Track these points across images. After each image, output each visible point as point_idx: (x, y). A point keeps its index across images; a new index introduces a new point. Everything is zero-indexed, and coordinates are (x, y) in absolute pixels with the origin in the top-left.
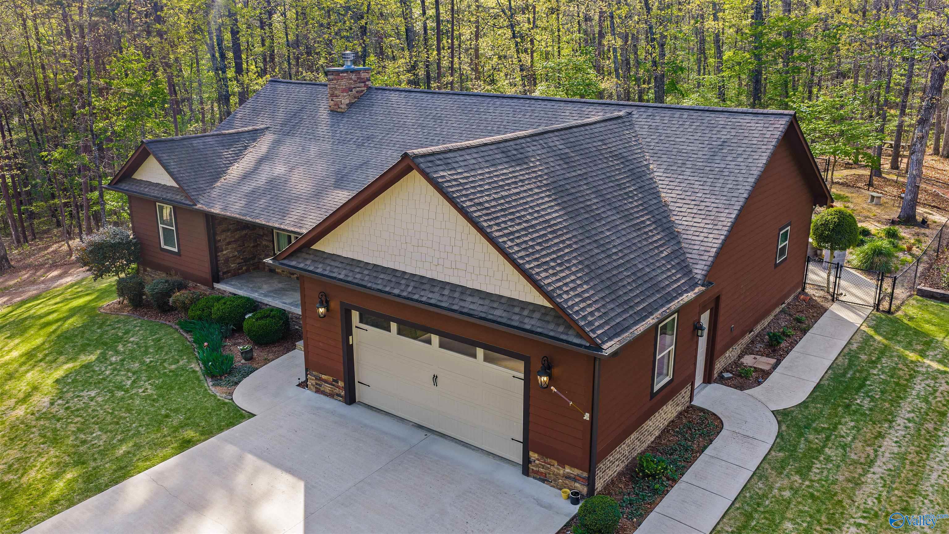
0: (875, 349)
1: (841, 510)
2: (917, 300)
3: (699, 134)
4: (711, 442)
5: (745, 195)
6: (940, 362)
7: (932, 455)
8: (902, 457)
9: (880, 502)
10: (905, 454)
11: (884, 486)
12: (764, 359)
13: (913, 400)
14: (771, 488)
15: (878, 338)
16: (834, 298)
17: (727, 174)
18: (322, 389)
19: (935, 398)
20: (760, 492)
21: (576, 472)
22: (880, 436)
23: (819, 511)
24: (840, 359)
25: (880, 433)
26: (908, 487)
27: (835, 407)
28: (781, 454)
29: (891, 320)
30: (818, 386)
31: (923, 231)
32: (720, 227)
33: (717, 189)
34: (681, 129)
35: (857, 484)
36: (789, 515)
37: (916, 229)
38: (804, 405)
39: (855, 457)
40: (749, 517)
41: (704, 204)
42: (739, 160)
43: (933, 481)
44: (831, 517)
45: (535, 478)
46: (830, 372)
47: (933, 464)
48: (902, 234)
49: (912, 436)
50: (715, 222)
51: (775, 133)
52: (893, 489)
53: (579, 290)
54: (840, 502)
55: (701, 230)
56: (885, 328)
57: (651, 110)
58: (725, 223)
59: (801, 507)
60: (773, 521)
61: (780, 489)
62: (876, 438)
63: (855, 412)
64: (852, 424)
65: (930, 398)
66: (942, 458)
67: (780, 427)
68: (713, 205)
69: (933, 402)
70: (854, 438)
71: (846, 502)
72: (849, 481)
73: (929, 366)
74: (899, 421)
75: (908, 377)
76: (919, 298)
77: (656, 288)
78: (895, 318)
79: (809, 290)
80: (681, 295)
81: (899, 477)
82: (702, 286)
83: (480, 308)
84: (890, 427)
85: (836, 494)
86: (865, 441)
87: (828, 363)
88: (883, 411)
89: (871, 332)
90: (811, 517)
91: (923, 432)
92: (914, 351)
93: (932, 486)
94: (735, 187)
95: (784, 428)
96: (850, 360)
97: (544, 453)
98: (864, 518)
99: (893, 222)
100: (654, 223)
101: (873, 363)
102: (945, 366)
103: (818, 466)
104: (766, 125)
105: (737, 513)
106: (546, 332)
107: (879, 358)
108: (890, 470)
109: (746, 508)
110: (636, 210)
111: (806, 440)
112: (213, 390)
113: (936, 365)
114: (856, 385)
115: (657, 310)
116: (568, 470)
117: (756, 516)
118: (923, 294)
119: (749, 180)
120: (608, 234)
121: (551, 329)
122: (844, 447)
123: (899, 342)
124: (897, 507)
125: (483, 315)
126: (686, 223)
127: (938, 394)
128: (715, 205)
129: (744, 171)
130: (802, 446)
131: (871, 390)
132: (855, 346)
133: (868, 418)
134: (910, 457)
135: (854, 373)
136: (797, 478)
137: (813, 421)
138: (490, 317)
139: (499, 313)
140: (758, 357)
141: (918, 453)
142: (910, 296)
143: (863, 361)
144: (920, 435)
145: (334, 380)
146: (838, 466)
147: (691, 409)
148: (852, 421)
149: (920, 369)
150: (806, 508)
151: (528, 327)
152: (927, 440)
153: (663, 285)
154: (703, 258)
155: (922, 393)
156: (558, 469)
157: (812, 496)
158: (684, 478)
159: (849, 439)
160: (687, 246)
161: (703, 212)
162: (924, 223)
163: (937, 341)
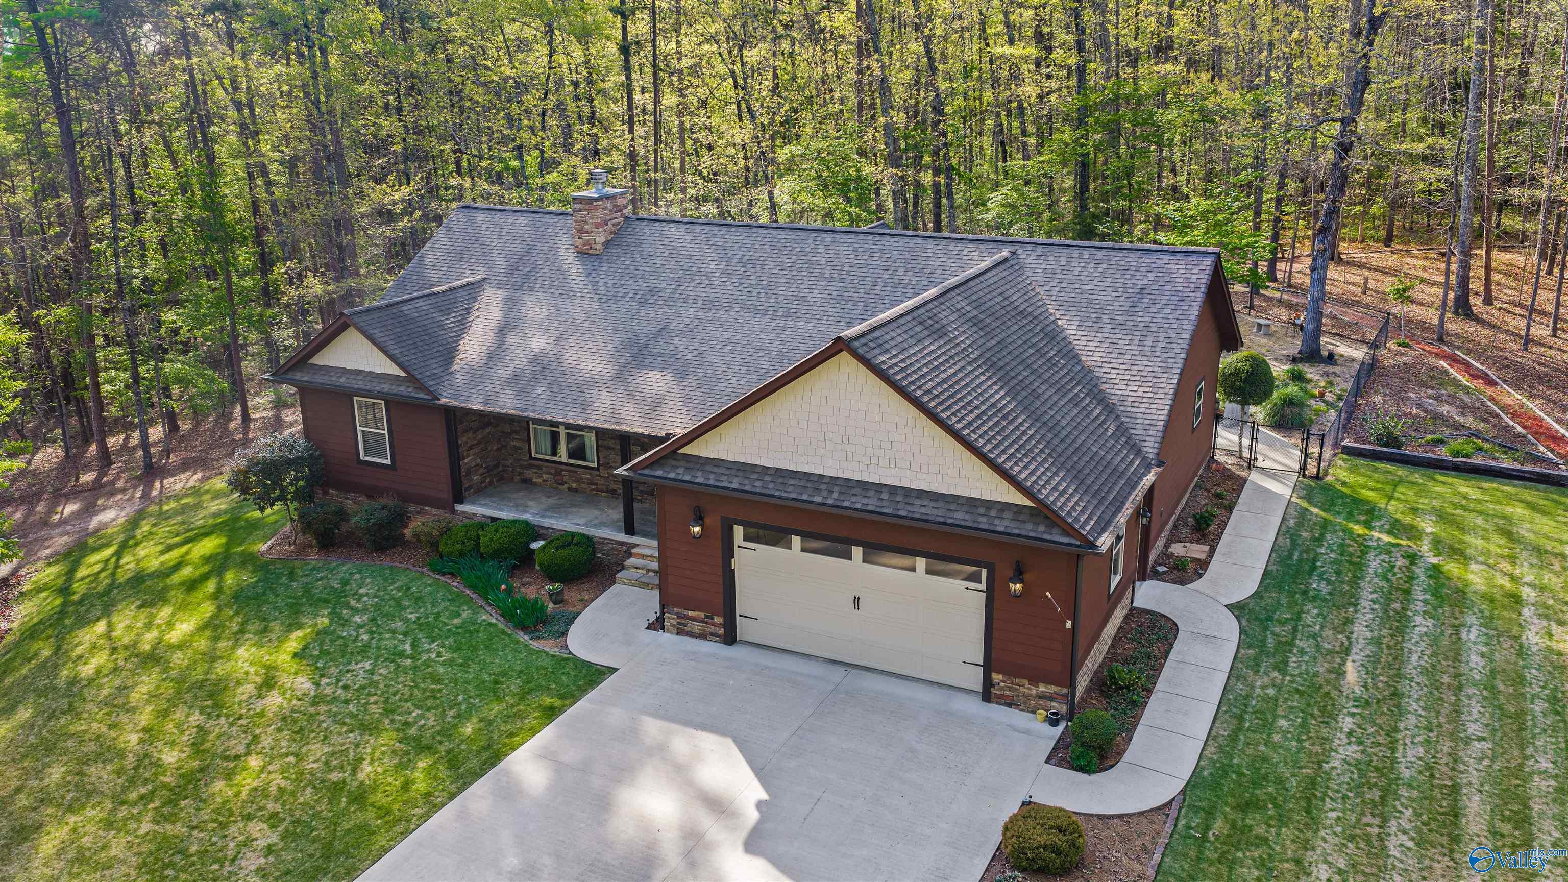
0: (1315, 524)
1: (1330, 702)
2: (1344, 460)
3: (1109, 280)
4: (1171, 646)
5: (1183, 355)
6: (1389, 533)
7: (1407, 637)
8: (1377, 641)
9: (1367, 689)
10: (1379, 638)
11: (1367, 673)
12: (1195, 547)
13: (1372, 578)
14: (1253, 688)
15: (1315, 511)
16: (1251, 464)
17: (1155, 329)
18: (687, 629)
19: (1394, 574)
20: (1244, 693)
21: (1053, 689)
22: (1348, 621)
23: (1309, 705)
24: (1280, 539)
25: (1347, 618)
26: (1392, 672)
27: (1292, 594)
28: (1251, 651)
29: (1322, 488)
30: (1266, 574)
31: (1331, 369)
32: (1162, 396)
33: (1146, 349)
34: (1085, 273)
35: (1339, 674)
36: (1280, 711)
37: (1323, 368)
38: (1257, 595)
39: (1330, 647)
40: (1240, 719)
41: (1135, 368)
42: (1166, 311)
43: (1415, 664)
44: (1323, 710)
45: (998, 703)
46: (1274, 555)
47: (1410, 646)
48: (1309, 376)
49: (1381, 618)
50: (1155, 390)
51: (1201, 276)
52: (1377, 676)
53: (1054, 483)
54: (1328, 693)
55: (1139, 400)
56: (1319, 498)
57: (1040, 248)
58: (1167, 391)
59: (1290, 703)
60: (1266, 720)
61: (1263, 687)
62: (1345, 624)
63: (1315, 598)
64: (1316, 611)
65: (1390, 576)
66: (1418, 639)
67: (1240, 623)
68: (1147, 369)
69: (1394, 579)
70: (1322, 627)
71: (1334, 693)
72: (1330, 671)
73: (1379, 539)
74: (1364, 603)
75: (1359, 554)
76: (1345, 456)
77: (1116, 473)
78: (1326, 483)
79: (1220, 457)
80: (1141, 479)
81: (1380, 662)
82: (1158, 466)
83: (935, 512)
84: (1356, 611)
85: (1321, 687)
86: (1335, 629)
87: (1269, 546)
88: (1343, 594)
89: (1305, 505)
90: (1303, 712)
91: (1391, 613)
92: (1357, 522)
93: (1415, 668)
94: (1169, 346)
95: (1244, 623)
96: (1292, 540)
97: (1012, 672)
98: (1356, 707)
99: (1294, 360)
100: (1087, 394)
101: (1319, 540)
102: (1396, 537)
103: (1294, 659)
104: (1189, 267)
105: (1227, 716)
106: (1023, 533)
107: (1322, 535)
108: (1368, 656)
109: (1234, 710)
110: (1065, 380)
111: (1273, 633)
112: (535, 645)
113: (1386, 538)
114: (1307, 568)
115: (1126, 498)
116: (1042, 688)
117: (1247, 717)
118: (1348, 451)
119: (1183, 336)
120: (1052, 413)
121: (1027, 529)
122: (1314, 636)
123: (1339, 513)
124: (1386, 693)
125: (942, 520)
126: (1120, 392)
127: (1396, 570)
128: (1150, 369)
129: (1175, 326)
130: (1270, 640)
131: (1325, 572)
132: (1292, 522)
133: (1330, 604)
134: (1385, 640)
135: (1301, 555)
136: (1275, 674)
137: (1274, 613)
138: (950, 521)
139: (960, 516)
140: (1188, 545)
141: (1392, 636)
142: (1335, 455)
143: (1306, 539)
144: (1389, 616)
145: (706, 617)
146: (1315, 658)
147: (1134, 613)
148: (1314, 608)
149: (1370, 543)
150: (1295, 704)
151: (1002, 529)
152: (1398, 621)
153: (1121, 468)
154: (1150, 433)
155: (1380, 571)
156: (1030, 689)
157: (1297, 690)
158: (1158, 686)
159: (1317, 628)
160: (1127, 420)
161: (1137, 378)
162: (1331, 358)
163: (1380, 509)
